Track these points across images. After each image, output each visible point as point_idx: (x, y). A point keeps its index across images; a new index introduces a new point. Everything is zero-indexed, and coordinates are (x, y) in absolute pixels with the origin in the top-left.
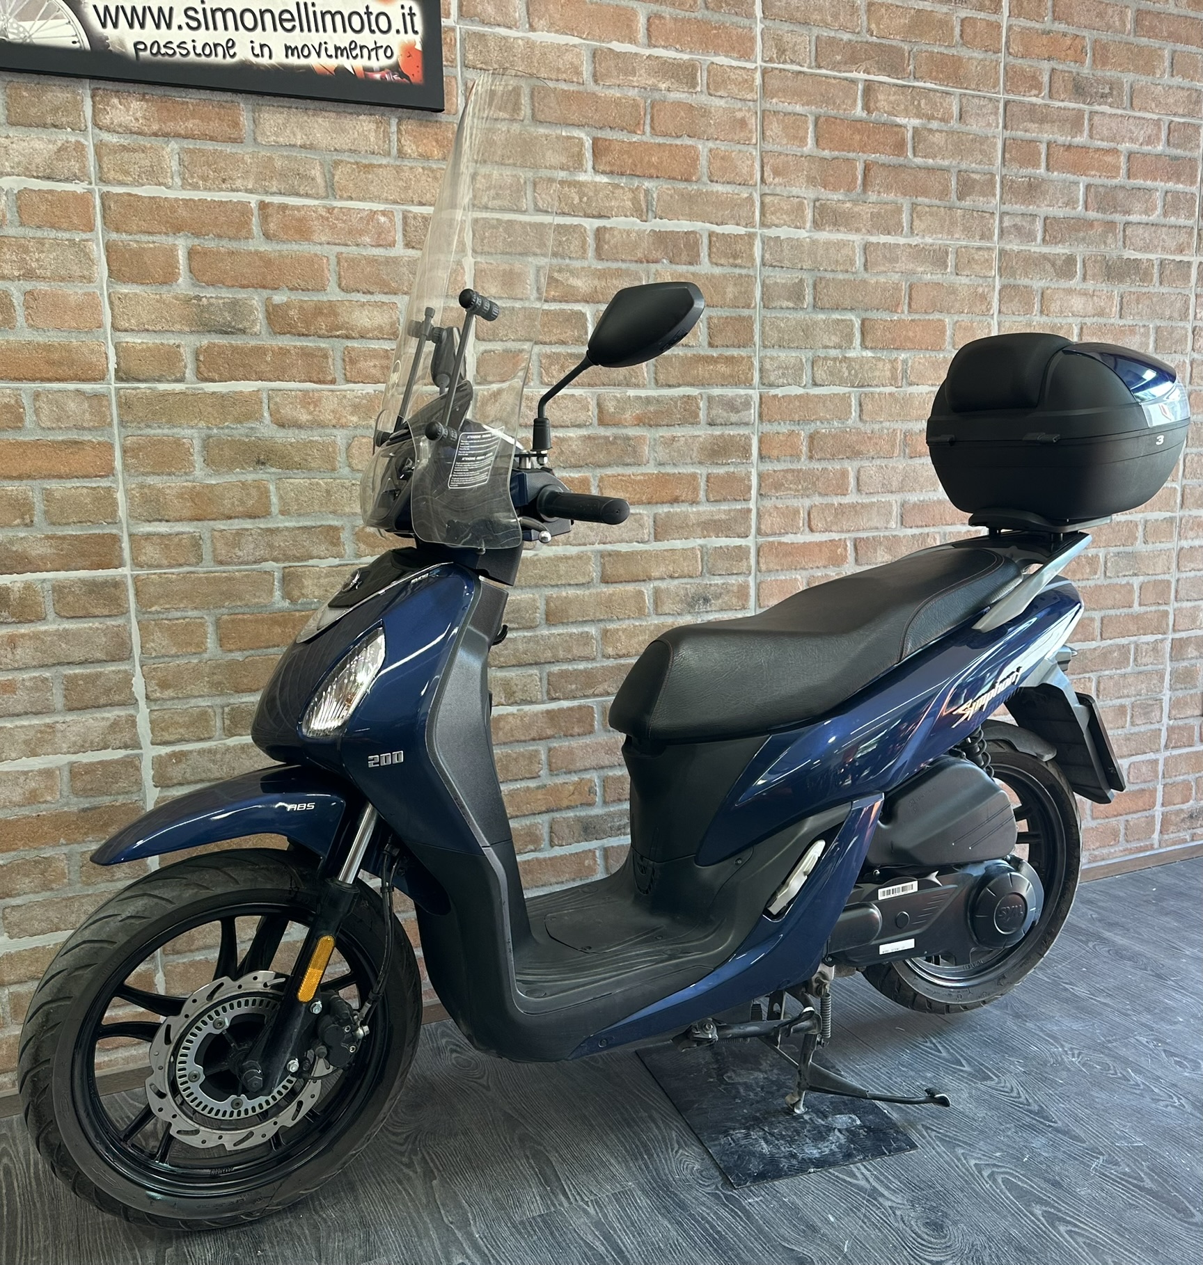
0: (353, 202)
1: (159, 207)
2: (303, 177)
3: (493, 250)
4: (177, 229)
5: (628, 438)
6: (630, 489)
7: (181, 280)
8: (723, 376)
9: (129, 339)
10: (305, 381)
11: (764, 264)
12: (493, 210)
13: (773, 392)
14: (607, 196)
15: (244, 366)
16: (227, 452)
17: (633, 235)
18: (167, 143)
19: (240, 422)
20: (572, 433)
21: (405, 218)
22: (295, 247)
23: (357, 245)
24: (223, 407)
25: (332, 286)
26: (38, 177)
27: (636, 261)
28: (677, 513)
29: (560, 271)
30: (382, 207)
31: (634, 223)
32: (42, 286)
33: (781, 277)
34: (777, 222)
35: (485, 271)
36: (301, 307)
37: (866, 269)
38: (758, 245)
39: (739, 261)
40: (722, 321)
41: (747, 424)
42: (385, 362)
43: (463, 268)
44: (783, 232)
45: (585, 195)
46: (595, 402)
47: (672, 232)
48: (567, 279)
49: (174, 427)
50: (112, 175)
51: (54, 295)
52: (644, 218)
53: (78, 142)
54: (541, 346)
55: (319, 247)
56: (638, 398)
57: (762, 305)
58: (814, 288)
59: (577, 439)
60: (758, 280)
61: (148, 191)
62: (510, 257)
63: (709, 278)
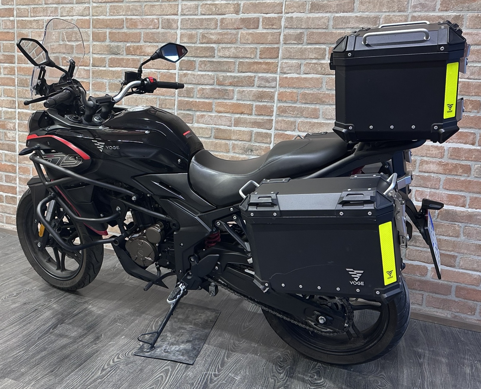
0: (148, 16)
1: (103, 21)
2: (136, 10)
3: (186, 28)
4: (107, 27)
5: (227, 90)
6: (226, 107)
7: (107, 40)
8: (265, 69)
10: (133, 68)
11: (285, 28)
12: (187, 15)
13: (285, 76)
14: (225, 7)
16: (113, 87)
17: (233, 20)
18: (106, 4)
19: (117, 79)
20: (207, 87)
21: (162, 20)
22: (133, 30)
23: (149, 29)
24: (113, 74)
25: (142, 41)
26: (80, 16)
27: (233, 29)
28: (242, 118)
29: (207, 34)
30: (156, 17)
31: (234, 16)
33: (292, 32)
34: (292, 11)
35: (183, 34)
36: (133, 47)
37: (333, 28)
38: (283, 20)
39: (274, 27)
40: (265, 49)
41: (273, 87)
43: (177, 34)
44: (295, 15)
45: (218, 8)
46: (216, 77)
47: (248, 18)
48: (209, 36)
49: (102, 79)
50: (95, 14)
52: (238, 14)
53: (88, 6)
54: (199, 58)
55: (139, 30)
56: (231, 76)
57: (283, 43)
58: (307, 36)
59: (209, 89)
60: (282, 34)
61: (101, 17)
62: (191, 30)
63: (261, 33)
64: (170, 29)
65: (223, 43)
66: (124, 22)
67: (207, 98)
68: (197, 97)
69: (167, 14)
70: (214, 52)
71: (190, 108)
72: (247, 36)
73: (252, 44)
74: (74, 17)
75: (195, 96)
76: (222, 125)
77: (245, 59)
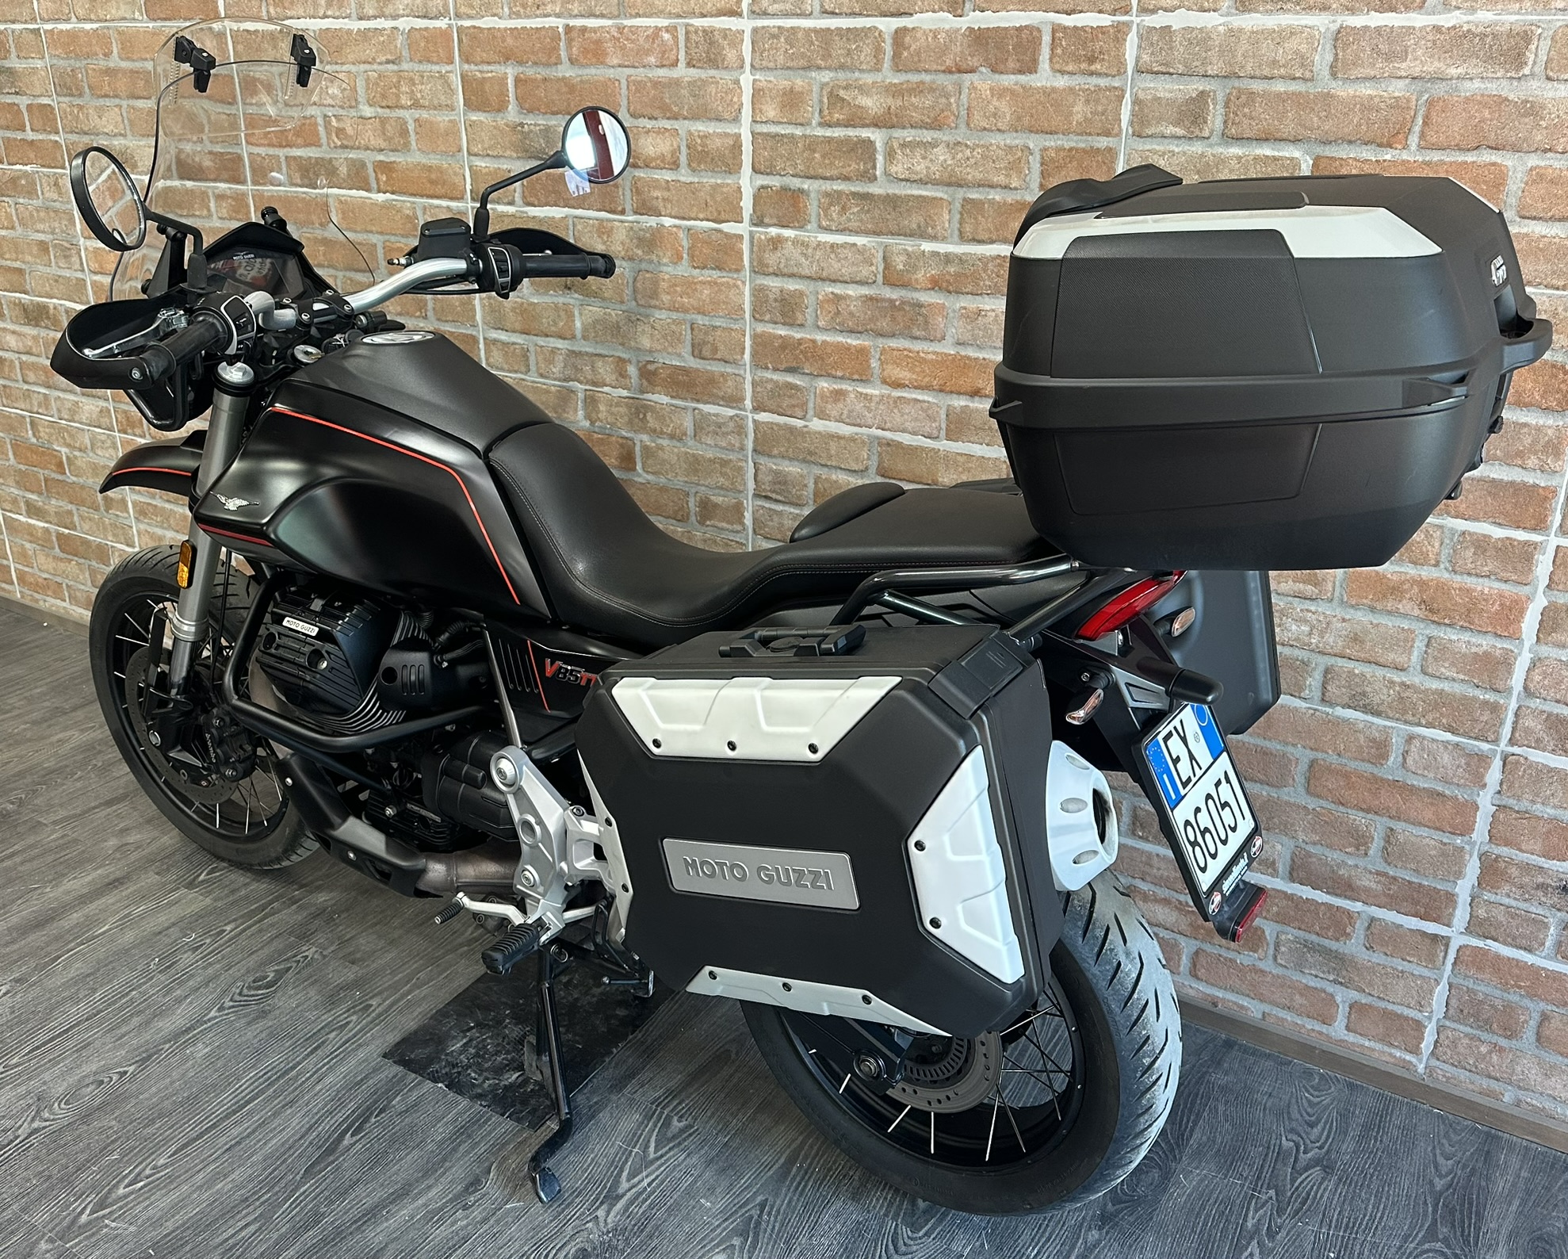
0: (638, 19)
1: (494, 37)
3: (771, 65)
4: (507, 57)
5: (921, 306)
6: (917, 369)
7: (510, 107)
9: (480, 163)
10: (600, 210)
11: (1139, 71)
12: (774, 15)
15: (554, 192)
17: (941, 37)
20: (852, 291)
21: (687, 33)
22: (593, 71)
23: (644, 67)
26: (418, 17)
27: (944, 71)
28: (977, 410)
29: (846, 88)
30: (663, 22)
31: (945, 20)
32: (425, 114)
33: (1166, 89)
35: (763, 90)
37: (1334, 75)
38: (1132, 40)
39: (1097, 67)
42: (666, 194)
43: (741, 88)
44: (1178, 20)
46: (880, 255)
48: (856, 98)
50: (463, 9)
51: (431, 123)
52: (959, 11)
54: (821, 181)
55: (612, 70)
56: (935, 254)
57: (1130, 131)
58: (1227, 106)
59: (857, 298)
60: (1128, 95)
61: (487, 22)
62: (791, 73)
63: (1049, 92)
64: (718, 68)
65: (904, 128)
66: (560, 40)
67: (852, 332)
68: (818, 327)
69: (704, 12)
70: (874, 160)
71: (794, 364)
72: (995, 102)
73: (1015, 134)
74: (401, 19)
75: (810, 320)
76: (904, 431)
77: (987, 190)
